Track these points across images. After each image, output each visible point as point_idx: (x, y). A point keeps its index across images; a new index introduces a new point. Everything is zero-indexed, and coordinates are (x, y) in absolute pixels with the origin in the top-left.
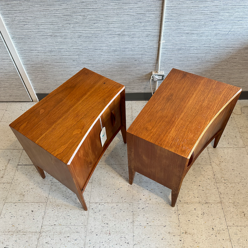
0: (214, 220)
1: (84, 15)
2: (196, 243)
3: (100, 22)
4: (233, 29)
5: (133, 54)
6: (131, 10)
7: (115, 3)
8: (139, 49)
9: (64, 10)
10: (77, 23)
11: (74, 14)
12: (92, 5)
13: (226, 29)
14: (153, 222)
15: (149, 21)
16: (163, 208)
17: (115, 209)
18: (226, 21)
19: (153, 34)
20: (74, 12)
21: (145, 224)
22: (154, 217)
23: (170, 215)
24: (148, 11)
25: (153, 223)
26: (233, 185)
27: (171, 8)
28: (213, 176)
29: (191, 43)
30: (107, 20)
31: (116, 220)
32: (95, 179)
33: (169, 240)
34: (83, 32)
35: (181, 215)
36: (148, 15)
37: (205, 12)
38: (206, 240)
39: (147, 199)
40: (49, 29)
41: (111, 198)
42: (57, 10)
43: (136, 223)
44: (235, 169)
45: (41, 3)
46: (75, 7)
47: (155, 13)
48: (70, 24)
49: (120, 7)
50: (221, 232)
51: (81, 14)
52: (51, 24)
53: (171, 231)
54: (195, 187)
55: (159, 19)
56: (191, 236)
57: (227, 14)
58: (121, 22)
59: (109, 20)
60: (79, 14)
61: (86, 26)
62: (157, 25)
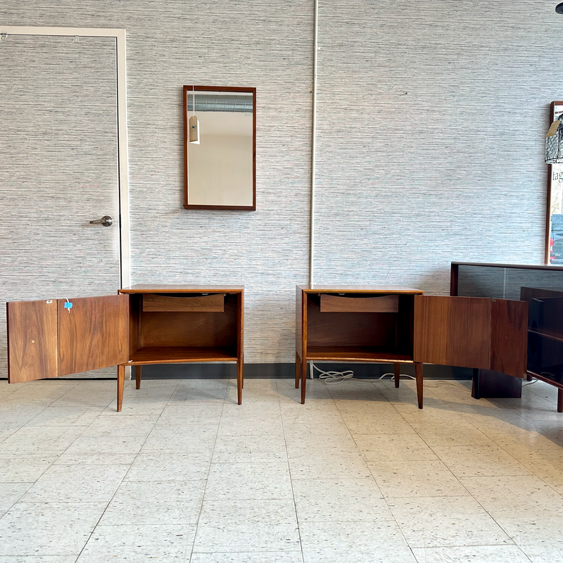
1: (225, 250)
3: (242, 258)
4: (391, 271)
5: (278, 299)
6: (277, 245)
7: (261, 238)
8: (285, 292)
9: (203, 243)
12: (235, 239)
13: (384, 270)
15: (296, 259)
18: (381, 261)
19: (302, 274)
20: (214, 246)
28: (402, 419)
30: (250, 256)
34: (221, 269)
37: (356, 250)
40: (181, 264)
42: (196, 243)
45: (180, 235)
46: (217, 241)
47: (303, 249)
48: (207, 259)
49: (265, 242)
51: (222, 248)
52: (185, 258)
55: (307, 257)
57: (380, 253)
58: (265, 259)
61: (225, 262)
62: (305, 263)
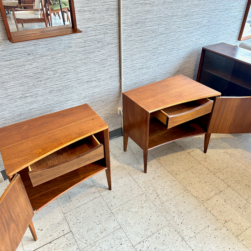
0: (235, 201)
1: (55, 70)
2: (238, 224)
3: (70, 73)
4: (168, 59)
5: (100, 97)
6: (96, 57)
7: (82, 54)
8: (105, 90)
9: (34, 69)
10: (48, 79)
11: (45, 71)
12: (62, 59)
13: (164, 59)
14: (198, 228)
15: (110, 65)
16: (196, 213)
17: (160, 238)
18: (163, 53)
19: (115, 75)
20: (45, 69)
21: (194, 234)
22: (195, 224)
23: (205, 216)
24: (109, 56)
25: (198, 230)
26: (226, 170)
27: (125, 50)
28: (208, 171)
29: (142, 76)
30: (76, 71)
31: (168, 246)
32: (122, 223)
33: (221, 235)
34: (55, 86)
35: (211, 210)
36: (109, 60)
37: (149, 49)
38: (243, 218)
39: (179, 213)
40: (19, 91)
41: (149, 231)
42: (27, 70)
43: (186, 238)
44: (217, 159)
45: (10, 66)
46: (46, 64)
47: (115, 56)
48: (40, 81)
49: (87, 57)
50: (246, 206)
51: (52, 69)
52: (21, 85)
53: (216, 227)
54: (204, 184)
55: (118, 61)
56: (231, 221)
57: (163, 48)
58: (88, 70)
59: (78, 70)
60: (50, 70)
61: (57, 80)
62: (117, 67)
